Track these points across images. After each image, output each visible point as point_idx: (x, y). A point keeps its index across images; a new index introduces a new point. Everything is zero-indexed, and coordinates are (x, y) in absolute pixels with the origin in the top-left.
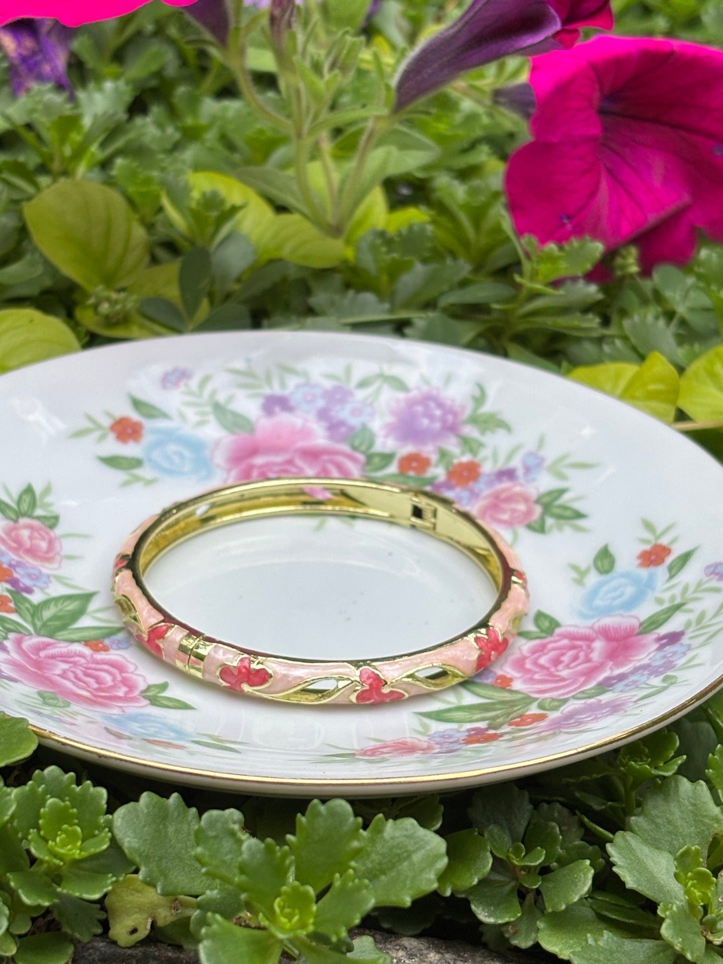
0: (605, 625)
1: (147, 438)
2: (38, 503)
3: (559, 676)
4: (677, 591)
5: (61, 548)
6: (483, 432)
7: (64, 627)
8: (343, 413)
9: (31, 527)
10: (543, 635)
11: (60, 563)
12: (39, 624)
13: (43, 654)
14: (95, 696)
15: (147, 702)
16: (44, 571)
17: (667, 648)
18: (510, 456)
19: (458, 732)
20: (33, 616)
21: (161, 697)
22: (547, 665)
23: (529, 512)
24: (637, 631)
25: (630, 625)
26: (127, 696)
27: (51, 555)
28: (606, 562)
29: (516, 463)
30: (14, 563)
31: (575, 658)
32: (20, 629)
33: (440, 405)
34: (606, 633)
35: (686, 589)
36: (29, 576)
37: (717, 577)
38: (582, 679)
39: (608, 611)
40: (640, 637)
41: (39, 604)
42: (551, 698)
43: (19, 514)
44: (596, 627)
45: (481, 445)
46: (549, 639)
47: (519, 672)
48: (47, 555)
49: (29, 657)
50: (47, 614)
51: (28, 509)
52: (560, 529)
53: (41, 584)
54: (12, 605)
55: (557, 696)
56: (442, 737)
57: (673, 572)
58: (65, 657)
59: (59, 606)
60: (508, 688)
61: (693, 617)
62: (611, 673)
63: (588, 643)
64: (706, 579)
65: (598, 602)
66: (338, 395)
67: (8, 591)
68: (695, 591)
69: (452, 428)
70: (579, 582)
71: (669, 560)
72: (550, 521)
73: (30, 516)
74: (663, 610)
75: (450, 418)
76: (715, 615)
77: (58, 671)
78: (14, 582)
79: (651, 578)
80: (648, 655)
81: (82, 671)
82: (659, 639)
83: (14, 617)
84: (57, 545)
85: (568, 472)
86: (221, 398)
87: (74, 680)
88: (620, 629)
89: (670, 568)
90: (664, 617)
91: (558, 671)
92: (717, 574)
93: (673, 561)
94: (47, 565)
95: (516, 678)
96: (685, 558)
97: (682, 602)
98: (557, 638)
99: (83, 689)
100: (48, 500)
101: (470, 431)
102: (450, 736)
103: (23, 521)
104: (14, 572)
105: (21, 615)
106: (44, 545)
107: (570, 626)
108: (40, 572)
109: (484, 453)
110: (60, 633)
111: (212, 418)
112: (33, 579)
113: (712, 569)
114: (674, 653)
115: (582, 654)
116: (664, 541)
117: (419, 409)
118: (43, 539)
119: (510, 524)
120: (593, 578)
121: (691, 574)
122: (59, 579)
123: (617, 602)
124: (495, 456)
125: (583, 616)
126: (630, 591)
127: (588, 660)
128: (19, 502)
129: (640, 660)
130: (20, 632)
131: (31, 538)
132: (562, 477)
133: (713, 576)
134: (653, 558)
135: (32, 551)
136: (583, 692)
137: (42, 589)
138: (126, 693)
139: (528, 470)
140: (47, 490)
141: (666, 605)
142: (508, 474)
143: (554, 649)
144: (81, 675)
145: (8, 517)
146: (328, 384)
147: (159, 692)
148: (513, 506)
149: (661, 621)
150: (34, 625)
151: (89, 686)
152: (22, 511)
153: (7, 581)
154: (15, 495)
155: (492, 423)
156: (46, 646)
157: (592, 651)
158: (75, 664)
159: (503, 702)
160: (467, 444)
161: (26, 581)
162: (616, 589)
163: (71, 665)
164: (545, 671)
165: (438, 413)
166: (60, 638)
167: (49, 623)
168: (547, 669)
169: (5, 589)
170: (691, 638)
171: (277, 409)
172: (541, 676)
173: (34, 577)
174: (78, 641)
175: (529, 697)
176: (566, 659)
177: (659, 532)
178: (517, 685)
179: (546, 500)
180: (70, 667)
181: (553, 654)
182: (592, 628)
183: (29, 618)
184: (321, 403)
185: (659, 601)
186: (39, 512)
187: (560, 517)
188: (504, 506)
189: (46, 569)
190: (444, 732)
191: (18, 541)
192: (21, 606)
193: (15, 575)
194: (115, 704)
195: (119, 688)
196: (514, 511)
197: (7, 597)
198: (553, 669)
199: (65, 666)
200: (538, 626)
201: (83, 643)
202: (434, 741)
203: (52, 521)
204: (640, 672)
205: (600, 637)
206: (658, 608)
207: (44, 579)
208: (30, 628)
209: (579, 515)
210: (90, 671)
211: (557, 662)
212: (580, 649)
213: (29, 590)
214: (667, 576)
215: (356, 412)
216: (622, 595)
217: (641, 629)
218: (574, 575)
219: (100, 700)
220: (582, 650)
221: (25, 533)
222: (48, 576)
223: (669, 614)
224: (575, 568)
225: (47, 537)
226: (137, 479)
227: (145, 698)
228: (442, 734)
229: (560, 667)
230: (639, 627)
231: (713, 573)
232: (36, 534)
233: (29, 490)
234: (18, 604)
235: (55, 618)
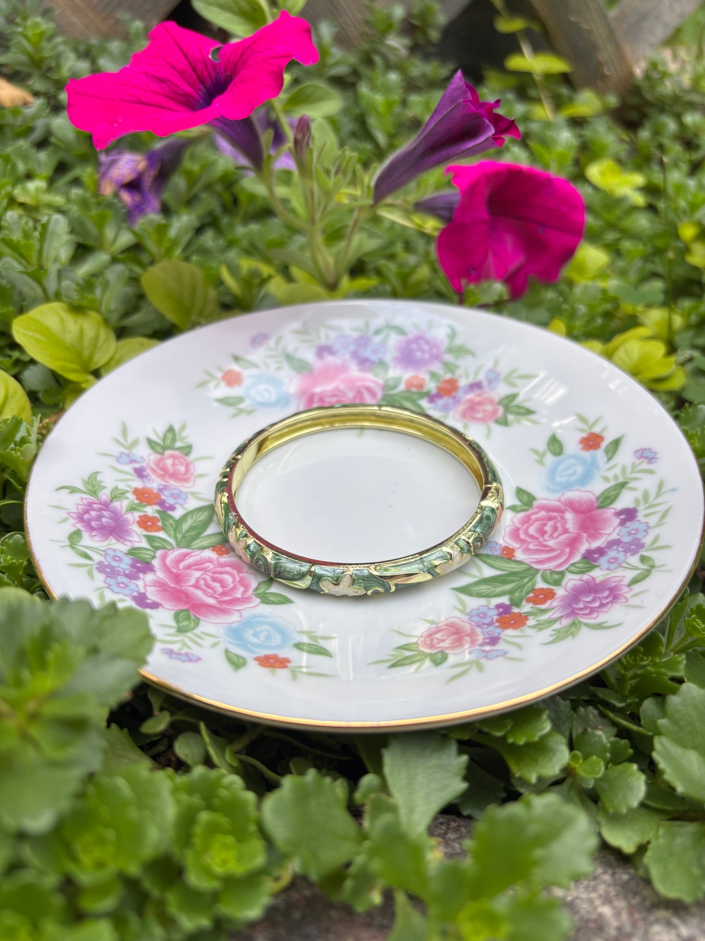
0: (569, 498)
1: (247, 382)
2: (177, 438)
3: (547, 546)
4: (617, 471)
5: (195, 470)
6: (457, 358)
7: (197, 536)
8: (367, 353)
9: (173, 457)
10: (525, 508)
11: (194, 482)
12: (179, 536)
13: (181, 565)
14: (220, 602)
15: (257, 601)
16: (184, 490)
17: (628, 524)
18: (477, 372)
19: (489, 609)
20: (175, 530)
21: (268, 593)
22: (536, 535)
23: (495, 412)
24: (596, 504)
25: (589, 499)
26: (244, 597)
27: (188, 476)
28: (556, 447)
29: (481, 377)
30: (162, 487)
31: (555, 529)
32: (165, 544)
33: (428, 342)
34: (572, 506)
35: (624, 470)
36: (173, 495)
37: (646, 460)
38: (567, 550)
39: (568, 486)
40: (600, 511)
41: (180, 519)
42: (550, 570)
43: (165, 448)
44: (563, 499)
45: (456, 367)
46: (531, 511)
47: (517, 542)
48: (185, 477)
49: (171, 572)
50: (185, 526)
51: (171, 444)
52: (518, 422)
53: (180, 501)
54: (160, 524)
55: (554, 568)
56: (478, 615)
57: (610, 454)
58: (198, 565)
59: (194, 518)
60: (513, 559)
61: (639, 494)
62: (589, 547)
63: (561, 514)
64: (638, 462)
65: (558, 479)
66: (363, 341)
67: (158, 512)
68: (632, 472)
69: (437, 357)
70: (541, 462)
71: (604, 444)
72: (511, 417)
73: (173, 449)
74: (610, 488)
75: (434, 350)
76: (658, 495)
77: (192, 581)
78: (162, 503)
79: (594, 459)
80: (614, 529)
81: (211, 576)
82: (618, 514)
83: (161, 534)
84: (192, 467)
85: (517, 381)
86: (290, 349)
87: (204, 588)
88: (582, 503)
89: (607, 451)
90: (613, 493)
91: (546, 541)
92: (646, 458)
93: (607, 446)
94: (186, 485)
95: (517, 548)
96: (616, 444)
97: (626, 481)
98: (536, 510)
99: (212, 596)
100: (184, 434)
101: (449, 358)
102: (485, 615)
103: (168, 453)
104: (162, 495)
105: (167, 532)
106: (182, 469)
107: (544, 499)
108: (181, 492)
109: (459, 372)
110: (195, 543)
111: (285, 365)
112: (175, 498)
113: (640, 453)
114: (637, 530)
115: (559, 525)
116: (597, 430)
117: (414, 346)
118: (182, 464)
119: (483, 420)
120: (550, 459)
121: (625, 456)
122: (193, 494)
123: (572, 479)
124: (467, 375)
125: (549, 490)
126: (580, 469)
127: (566, 531)
128: (164, 439)
129: (609, 534)
130: (165, 548)
131: (173, 465)
132: (513, 385)
133: (642, 460)
134: (591, 443)
135: (174, 476)
136: (573, 565)
137: (182, 505)
138: (243, 593)
139: (490, 382)
140: (183, 427)
141: (612, 483)
142: (476, 386)
143: (537, 520)
144: (210, 582)
145: (157, 452)
146: (355, 335)
147: (267, 589)
148: (483, 407)
149: (612, 497)
150: (176, 538)
151: (215, 592)
152: (167, 445)
153: (157, 504)
154: (161, 435)
155: (461, 351)
156: (185, 556)
157: (566, 523)
158: (205, 570)
159: (512, 574)
160: (447, 366)
161: (170, 501)
162: (569, 468)
163: (202, 572)
164: (537, 541)
165: (426, 347)
166: (193, 547)
167: (187, 535)
168: (537, 539)
169: (155, 511)
170: (646, 516)
171: (325, 354)
172: (534, 546)
173: (176, 496)
174: (208, 547)
175: (531, 567)
176: (548, 528)
177: (591, 422)
178: (519, 555)
179: (506, 402)
180: (202, 574)
181: (537, 524)
182: (559, 501)
183: (172, 533)
184: (352, 348)
185: (606, 479)
186: (178, 444)
187: (518, 414)
188: (478, 408)
189: (185, 488)
190: (478, 609)
191: (164, 469)
192: (166, 523)
193: (163, 497)
194: (235, 608)
195: (238, 589)
196: (484, 411)
197: (157, 517)
198: (541, 539)
199: (197, 574)
200: (520, 500)
201: (211, 548)
202: (474, 621)
203: (187, 450)
204: (615, 547)
205: (569, 510)
206: (607, 486)
207: (183, 496)
208: (173, 542)
209: (529, 412)
210: (216, 575)
211: (542, 532)
212: (556, 520)
213: (172, 508)
214: (605, 458)
215: (375, 351)
216: (574, 473)
217: (598, 503)
218: (536, 457)
219: (224, 606)
220: (558, 521)
221: (169, 462)
222: (186, 493)
223: (617, 491)
224: (535, 451)
225: (184, 462)
226: (241, 411)
227: (257, 597)
228: (477, 612)
229: (546, 537)
230: (597, 501)
231: (642, 457)
232: (177, 462)
233: (171, 429)
234: (165, 522)
235: (192, 528)
